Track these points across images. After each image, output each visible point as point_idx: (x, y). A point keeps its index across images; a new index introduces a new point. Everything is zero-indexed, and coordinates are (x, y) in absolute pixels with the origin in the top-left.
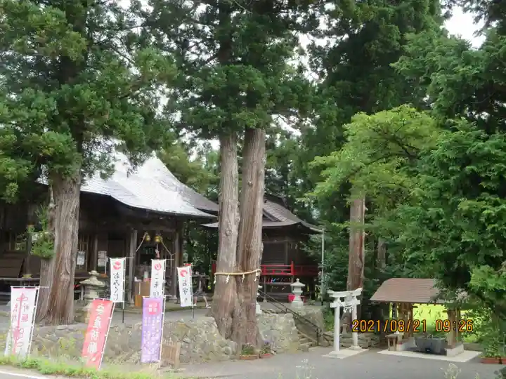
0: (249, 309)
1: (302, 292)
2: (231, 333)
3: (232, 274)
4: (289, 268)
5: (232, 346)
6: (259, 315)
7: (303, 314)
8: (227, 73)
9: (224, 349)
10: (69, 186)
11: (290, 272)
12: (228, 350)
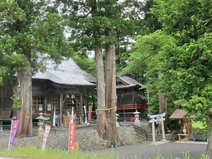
0: (113, 125)
1: (139, 116)
2: (105, 136)
3: (104, 110)
4: (135, 105)
5: (105, 142)
6: (118, 128)
7: (140, 126)
8: (93, 20)
9: (101, 144)
10: (26, 77)
11: (135, 107)
12: (103, 144)
